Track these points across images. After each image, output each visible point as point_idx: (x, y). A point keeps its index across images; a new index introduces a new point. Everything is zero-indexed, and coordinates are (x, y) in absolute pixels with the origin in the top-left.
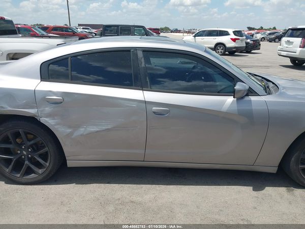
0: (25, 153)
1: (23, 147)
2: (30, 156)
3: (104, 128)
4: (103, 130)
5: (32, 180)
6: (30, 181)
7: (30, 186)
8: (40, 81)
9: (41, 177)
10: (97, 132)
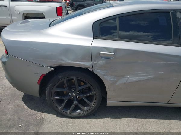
0: (74, 95)
1: (73, 91)
2: (78, 97)
3: (144, 78)
4: (144, 80)
5: (79, 115)
6: (77, 116)
7: (76, 119)
8: (93, 38)
9: (86, 113)
10: (138, 81)
